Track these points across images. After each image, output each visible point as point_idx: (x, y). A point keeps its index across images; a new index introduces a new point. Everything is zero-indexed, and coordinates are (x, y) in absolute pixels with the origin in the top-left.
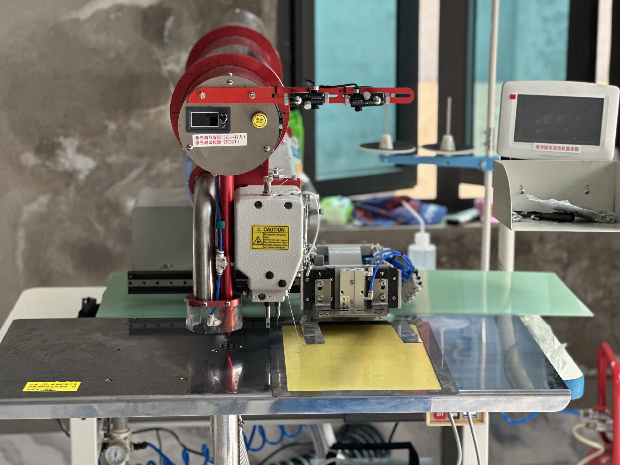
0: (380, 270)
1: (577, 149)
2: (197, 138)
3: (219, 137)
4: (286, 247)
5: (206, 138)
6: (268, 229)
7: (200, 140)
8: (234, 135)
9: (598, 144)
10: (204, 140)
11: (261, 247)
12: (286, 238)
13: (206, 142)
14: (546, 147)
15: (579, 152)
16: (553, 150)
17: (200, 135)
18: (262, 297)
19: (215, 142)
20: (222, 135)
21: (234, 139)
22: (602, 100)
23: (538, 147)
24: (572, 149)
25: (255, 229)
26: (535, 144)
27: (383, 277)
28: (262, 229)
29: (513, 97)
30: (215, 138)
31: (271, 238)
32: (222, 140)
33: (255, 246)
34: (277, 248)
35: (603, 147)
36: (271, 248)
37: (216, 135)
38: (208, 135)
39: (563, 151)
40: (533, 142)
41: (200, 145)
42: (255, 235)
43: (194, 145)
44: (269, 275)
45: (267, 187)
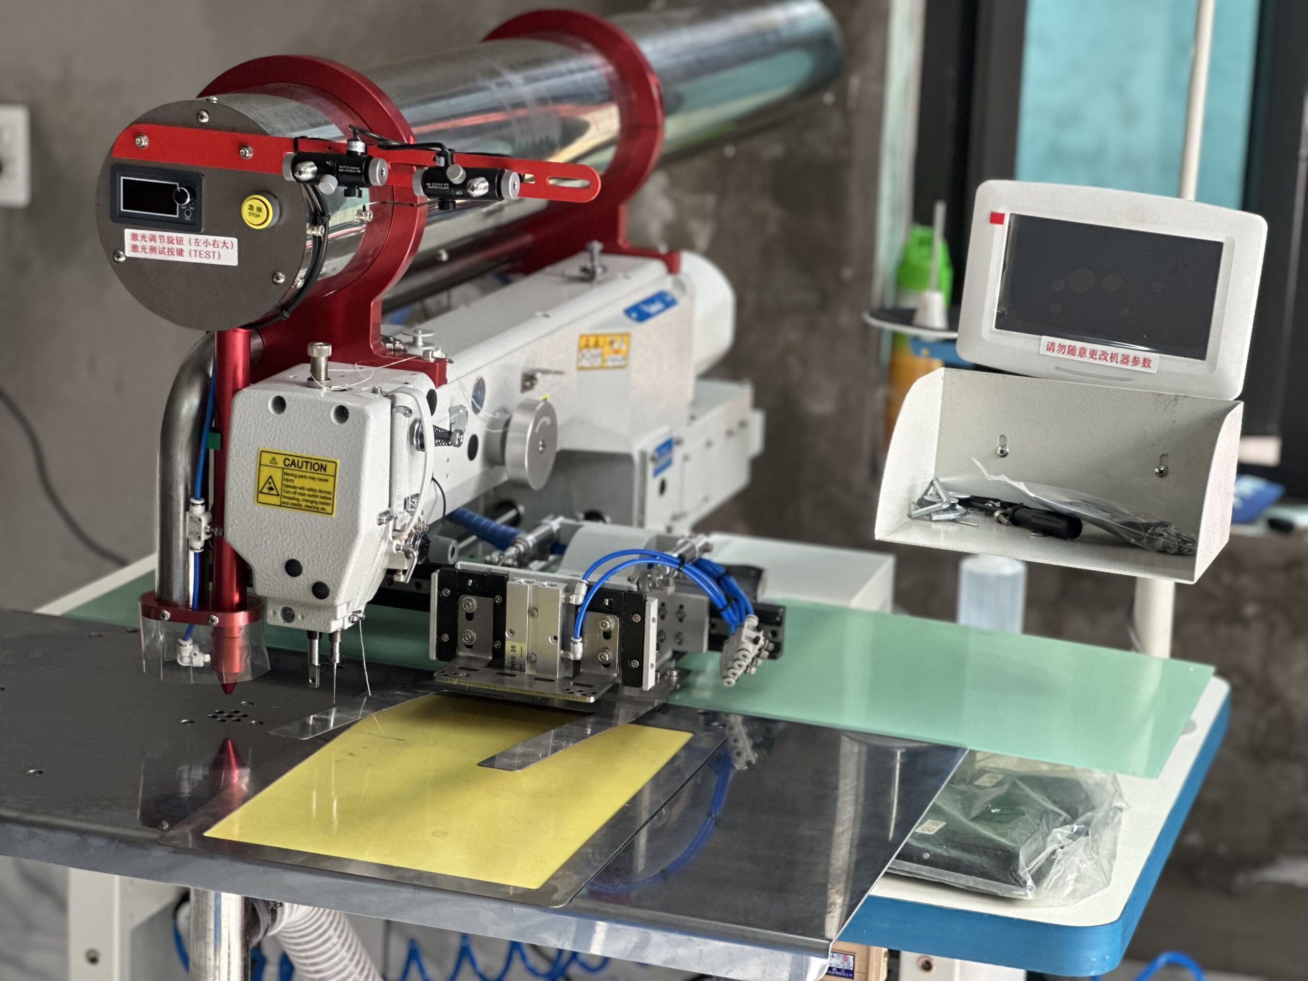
0: (603, 593)
1: (1146, 362)
2: (134, 237)
3: (180, 241)
4: (329, 509)
5: (153, 239)
6: (292, 462)
7: (139, 243)
8: (211, 238)
9: (1202, 355)
10: (149, 244)
11: (276, 500)
12: (328, 487)
13: (153, 249)
14: (1072, 351)
15: (1153, 370)
16: (1087, 359)
17: (139, 232)
18: (288, 615)
19: (171, 251)
20: (186, 237)
21: (210, 248)
22: (1220, 245)
23: (1051, 347)
24: (1136, 361)
25: (266, 459)
26: (1046, 339)
27: (610, 611)
28: (280, 460)
29: (996, 218)
30: (170, 241)
31: (298, 482)
32: (186, 247)
33: (262, 498)
34: (309, 509)
35: (1213, 366)
36: (297, 507)
37: (174, 235)
38: (157, 233)
39: (1114, 364)
40: (1042, 334)
41: (140, 255)
42: (266, 473)
43: (129, 253)
44: (293, 568)
45: (315, 370)
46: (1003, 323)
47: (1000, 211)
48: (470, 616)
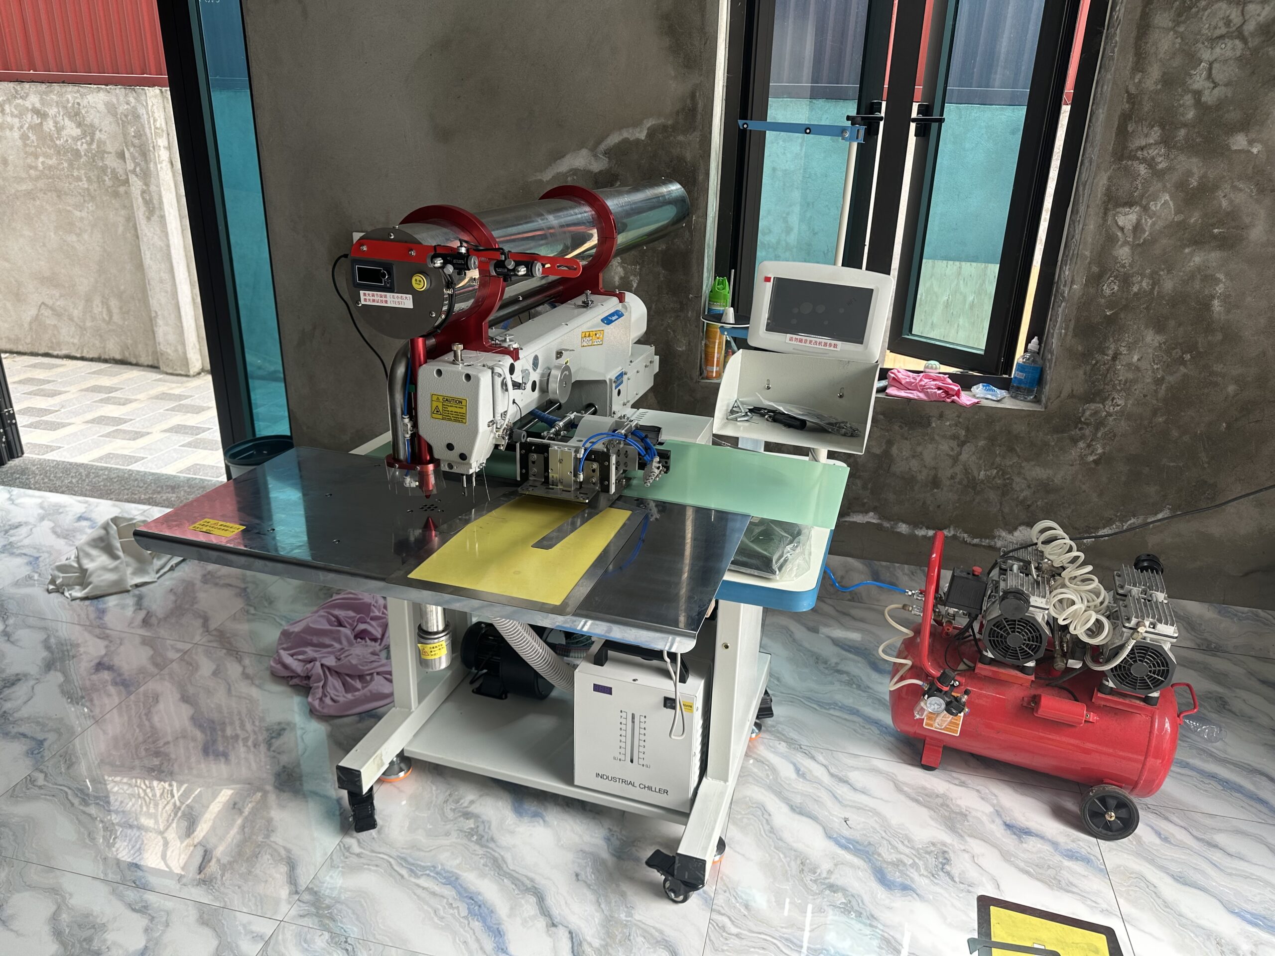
0: (592, 452)
1: (835, 346)
2: (365, 294)
3: (386, 296)
4: (464, 421)
5: (373, 295)
6: (447, 400)
7: (367, 298)
8: (400, 295)
9: (862, 343)
10: (371, 298)
11: (440, 417)
12: (463, 411)
13: (374, 301)
14: (801, 341)
15: (838, 349)
16: (808, 345)
17: (367, 292)
18: (451, 466)
19: (382, 301)
20: (388, 294)
21: (400, 300)
22: (872, 290)
23: (791, 339)
25: (435, 398)
26: (789, 336)
27: (594, 460)
28: (441, 398)
29: (767, 279)
30: (381, 296)
31: (450, 409)
32: (388, 299)
33: (434, 415)
34: (455, 421)
35: (866, 347)
36: (450, 420)
37: (383, 294)
38: (375, 293)
40: (787, 333)
41: (368, 303)
42: (435, 404)
43: (363, 302)
44: (450, 447)
45: (456, 356)
46: (770, 328)
47: (769, 276)
48: (534, 462)
